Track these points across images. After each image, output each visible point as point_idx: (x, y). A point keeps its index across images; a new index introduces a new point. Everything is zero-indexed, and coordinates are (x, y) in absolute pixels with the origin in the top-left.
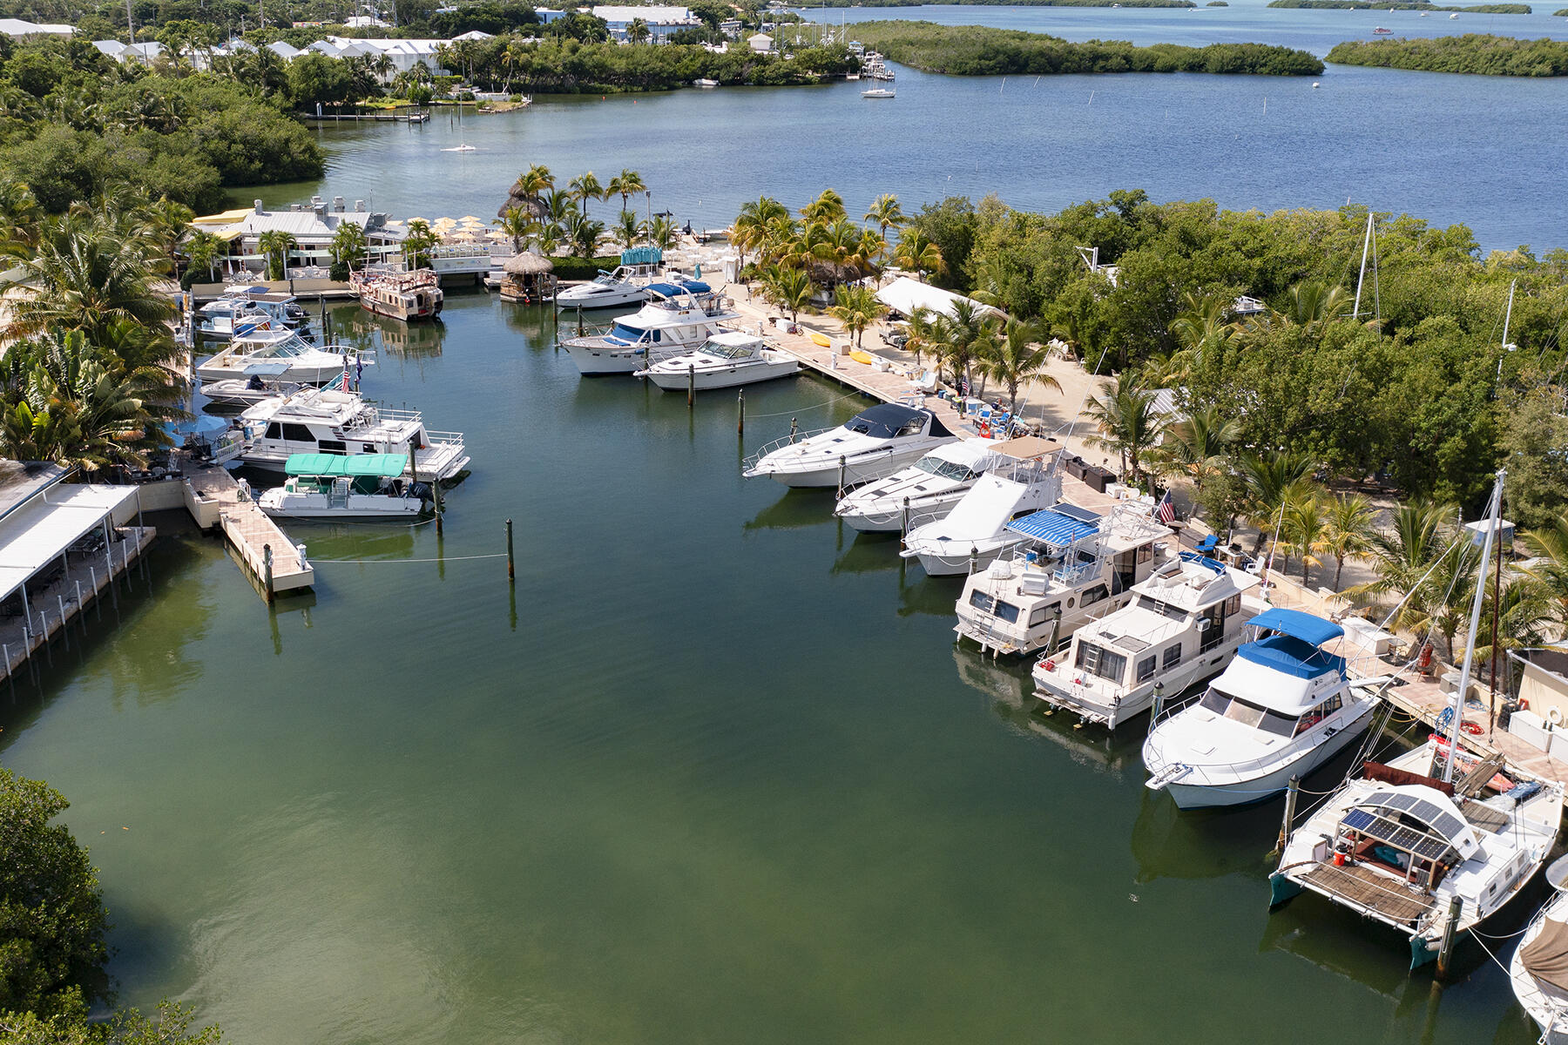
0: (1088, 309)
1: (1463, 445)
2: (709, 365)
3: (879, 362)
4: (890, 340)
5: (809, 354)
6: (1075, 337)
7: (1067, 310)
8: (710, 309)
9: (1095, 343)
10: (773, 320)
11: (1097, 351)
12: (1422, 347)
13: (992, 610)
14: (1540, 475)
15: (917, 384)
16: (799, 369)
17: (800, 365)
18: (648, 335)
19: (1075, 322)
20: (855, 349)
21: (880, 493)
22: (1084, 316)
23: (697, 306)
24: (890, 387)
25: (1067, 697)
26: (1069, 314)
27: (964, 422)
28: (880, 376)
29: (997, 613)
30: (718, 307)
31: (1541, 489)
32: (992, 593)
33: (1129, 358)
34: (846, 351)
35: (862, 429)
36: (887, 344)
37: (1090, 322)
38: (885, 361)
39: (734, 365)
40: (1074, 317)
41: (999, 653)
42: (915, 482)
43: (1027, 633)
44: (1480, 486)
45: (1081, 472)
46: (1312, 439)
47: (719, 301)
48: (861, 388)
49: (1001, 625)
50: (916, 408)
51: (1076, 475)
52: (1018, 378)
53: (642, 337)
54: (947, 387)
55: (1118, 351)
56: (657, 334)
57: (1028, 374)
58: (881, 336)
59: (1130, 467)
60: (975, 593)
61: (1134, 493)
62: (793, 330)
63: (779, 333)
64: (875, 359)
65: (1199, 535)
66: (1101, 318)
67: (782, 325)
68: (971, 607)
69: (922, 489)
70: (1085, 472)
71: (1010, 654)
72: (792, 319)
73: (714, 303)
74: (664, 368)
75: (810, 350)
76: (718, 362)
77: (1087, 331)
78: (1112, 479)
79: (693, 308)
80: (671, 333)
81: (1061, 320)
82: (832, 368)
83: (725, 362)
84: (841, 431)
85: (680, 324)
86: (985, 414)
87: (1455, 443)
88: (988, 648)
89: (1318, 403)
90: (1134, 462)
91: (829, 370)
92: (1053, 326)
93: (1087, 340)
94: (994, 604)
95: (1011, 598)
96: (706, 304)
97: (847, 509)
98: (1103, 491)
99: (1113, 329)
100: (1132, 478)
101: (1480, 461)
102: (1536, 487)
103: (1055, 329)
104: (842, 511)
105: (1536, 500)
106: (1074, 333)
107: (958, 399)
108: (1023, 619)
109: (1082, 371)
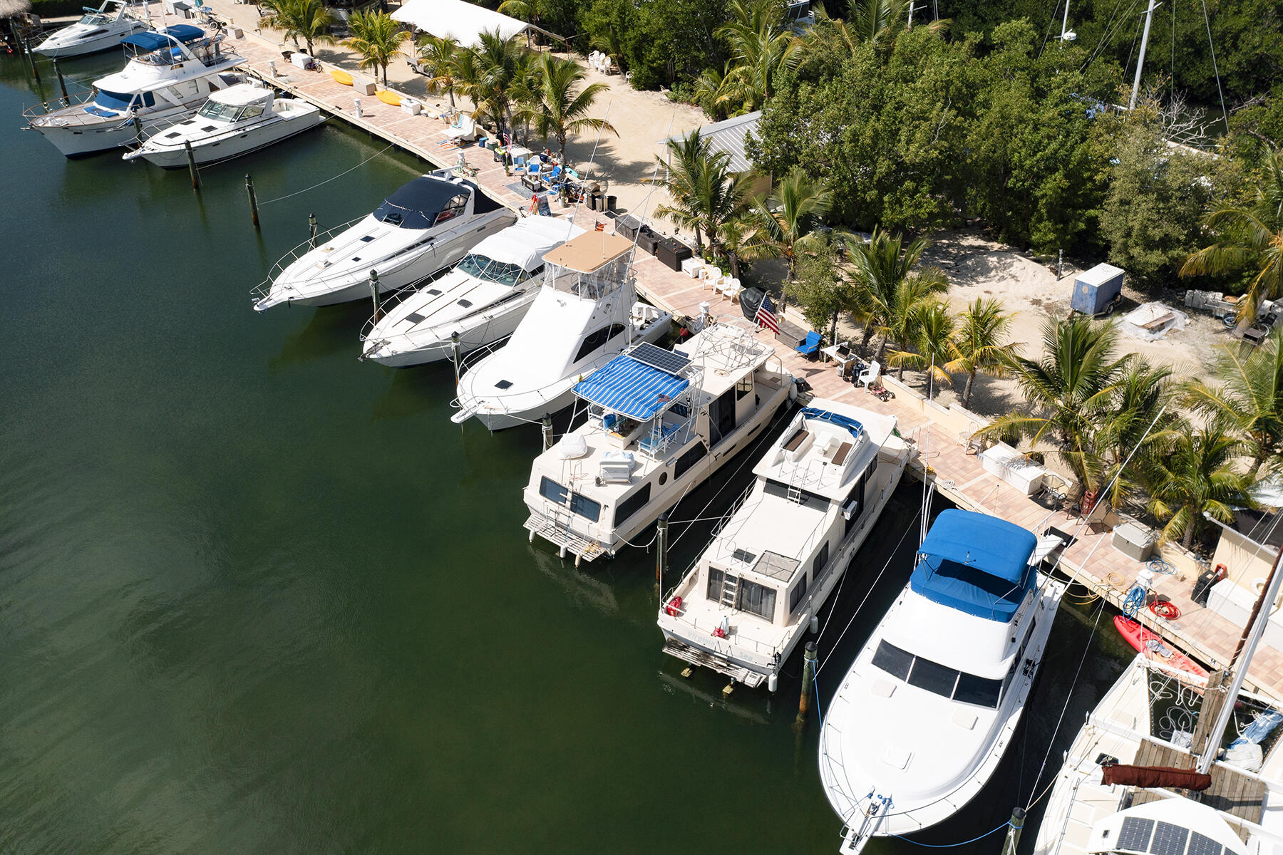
0: (627, 19)
1: (1066, 184)
2: (213, 133)
3: (408, 103)
4: (420, 69)
5: (329, 98)
6: (618, 51)
7: (605, 20)
8: (208, 56)
9: (639, 57)
10: (287, 55)
11: (642, 64)
12: (998, 58)
13: (568, 504)
14: (1156, 217)
15: (453, 132)
16: (322, 118)
17: (323, 112)
18: (138, 100)
19: (615, 33)
20: (380, 87)
21: (415, 318)
22: (625, 29)
23: (191, 56)
24: (424, 137)
25: (706, 654)
26: (609, 24)
27: (511, 180)
28: (413, 122)
29: (573, 509)
30: (218, 52)
31: (1156, 234)
32: (565, 484)
33: (677, 72)
34: (372, 90)
35: (395, 218)
36: (417, 72)
37: (631, 33)
38: (416, 101)
39: (244, 128)
40: (613, 29)
41: (582, 560)
42: (457, 295)
43: (613, 535)
44: (1082, 226)
45: (650, 245)
46: (907, 191)
47: (217, 46)
48: (394, 141)
49: (580, 523)
50: (455, 182)
51: (645, 248)
52: (566, 124)
53: (131, 104)
54: (487, 132)
55: (665, 65)
56: (149, 97)
57: (576, 119)
58: (409, 64)
59: (706, 241)
60: (545, 481)
61: (715, 272)
62: (311, 66)
63: (297, 70)
64: (403, 98)
65: (799, 331)
66: (644, 31)
67: (299, 59)
68: (542, 498)
69: (465, 303)
70: (655, 246)
71: (596, 560)
72: (308, 52)
73: (212, 49)
74: (158, 144)
75: (332, 92)
76: (224, 128)
77: (630, 44)
78: (687, 254)
79: (186, 59)
80: (165, 93)
81: (601, 30)
82: (357, 117)
83: (232, 126)
84: (370, 223)
85: (175, 81)
86: (533, 169)
87: (1054, 183)
88: (567, 552)
89: (912, 151)
90: (711, 234)
91: (355, 119)
92: (593, 38)
93: (630, 53)
94: (569, 496)
95: (590, 491)
96: (202, 52)
97: (376, 347)
98: (679, 268)
99: (657, 42)
100: (710, 253)
101: (1079, 196)
102: (1150, 232)
103: (594, 40)
104: (371, 351)
105: (1150, 245)
106: (616, 44)
107: (501, 151)
108: (608, 516)
109: (629, 86)
